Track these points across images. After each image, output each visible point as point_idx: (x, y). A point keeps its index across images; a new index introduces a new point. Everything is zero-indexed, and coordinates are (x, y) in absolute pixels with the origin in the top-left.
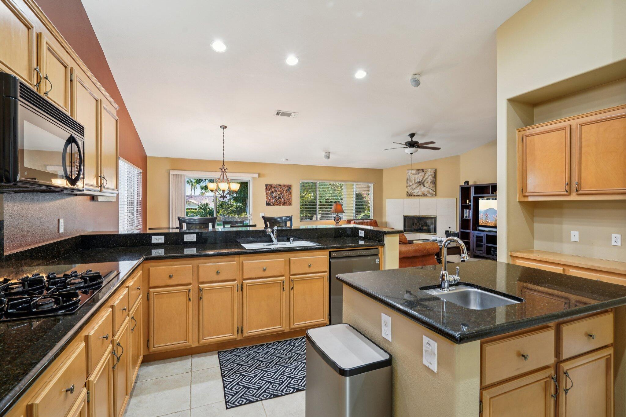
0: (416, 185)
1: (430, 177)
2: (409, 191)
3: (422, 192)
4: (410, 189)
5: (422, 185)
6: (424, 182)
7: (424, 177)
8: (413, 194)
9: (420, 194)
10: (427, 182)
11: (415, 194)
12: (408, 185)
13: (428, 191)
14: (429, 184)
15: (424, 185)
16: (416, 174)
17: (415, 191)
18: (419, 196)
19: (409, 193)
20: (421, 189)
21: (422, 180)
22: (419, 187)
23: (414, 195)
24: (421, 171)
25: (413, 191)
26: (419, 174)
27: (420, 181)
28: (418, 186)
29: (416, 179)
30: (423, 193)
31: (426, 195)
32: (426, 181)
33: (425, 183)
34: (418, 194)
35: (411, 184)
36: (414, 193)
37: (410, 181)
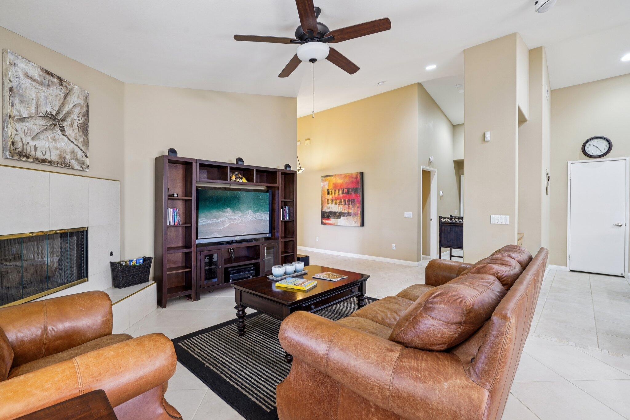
0: (42, 122)
1: (77, 110)
2: (17, 139)
3: (58, 152)
4: (21, 134)
5: (58, 129)
6: (63, 120)
7: (63, 105)
8: (33, 153)
9: (54, 158)
10: (72, 125)
11: (39, 155)
12: (13, 115)
13: (73, 152)
14: (76, 131)
15: (63, 130)
16: (42, 84)
17: (38, 143)
18: (50, 162)
19: (20, 145)
20: (55, 140)
21: (58, 113)
22: (50, 134)
23: (37, 159)
24: (56, 81)
25: (32, 143)
26: (49, 85)
27: (54, 113)
28: (47, 130)
29: (43, 102)
30: (60, 156)
31: (68, 166)
32: (69, 120)
33: (66, 124)
34: (47, 157)
35: (25, 114)
36: (35, 151)
37: (22, 102)
